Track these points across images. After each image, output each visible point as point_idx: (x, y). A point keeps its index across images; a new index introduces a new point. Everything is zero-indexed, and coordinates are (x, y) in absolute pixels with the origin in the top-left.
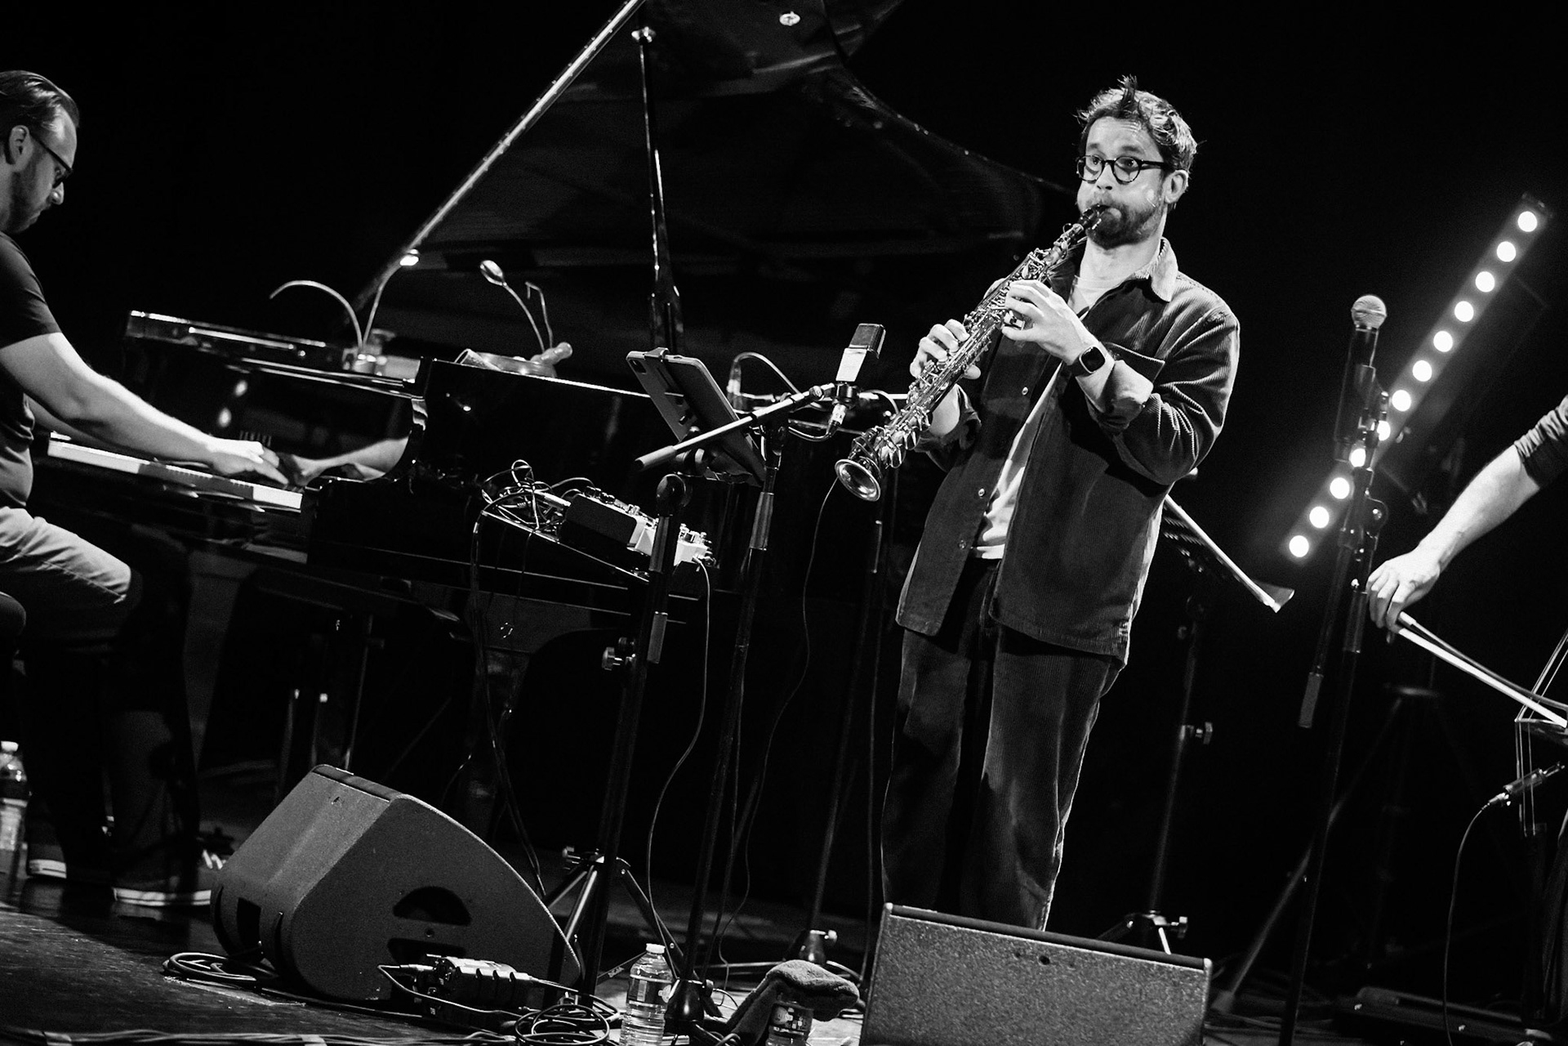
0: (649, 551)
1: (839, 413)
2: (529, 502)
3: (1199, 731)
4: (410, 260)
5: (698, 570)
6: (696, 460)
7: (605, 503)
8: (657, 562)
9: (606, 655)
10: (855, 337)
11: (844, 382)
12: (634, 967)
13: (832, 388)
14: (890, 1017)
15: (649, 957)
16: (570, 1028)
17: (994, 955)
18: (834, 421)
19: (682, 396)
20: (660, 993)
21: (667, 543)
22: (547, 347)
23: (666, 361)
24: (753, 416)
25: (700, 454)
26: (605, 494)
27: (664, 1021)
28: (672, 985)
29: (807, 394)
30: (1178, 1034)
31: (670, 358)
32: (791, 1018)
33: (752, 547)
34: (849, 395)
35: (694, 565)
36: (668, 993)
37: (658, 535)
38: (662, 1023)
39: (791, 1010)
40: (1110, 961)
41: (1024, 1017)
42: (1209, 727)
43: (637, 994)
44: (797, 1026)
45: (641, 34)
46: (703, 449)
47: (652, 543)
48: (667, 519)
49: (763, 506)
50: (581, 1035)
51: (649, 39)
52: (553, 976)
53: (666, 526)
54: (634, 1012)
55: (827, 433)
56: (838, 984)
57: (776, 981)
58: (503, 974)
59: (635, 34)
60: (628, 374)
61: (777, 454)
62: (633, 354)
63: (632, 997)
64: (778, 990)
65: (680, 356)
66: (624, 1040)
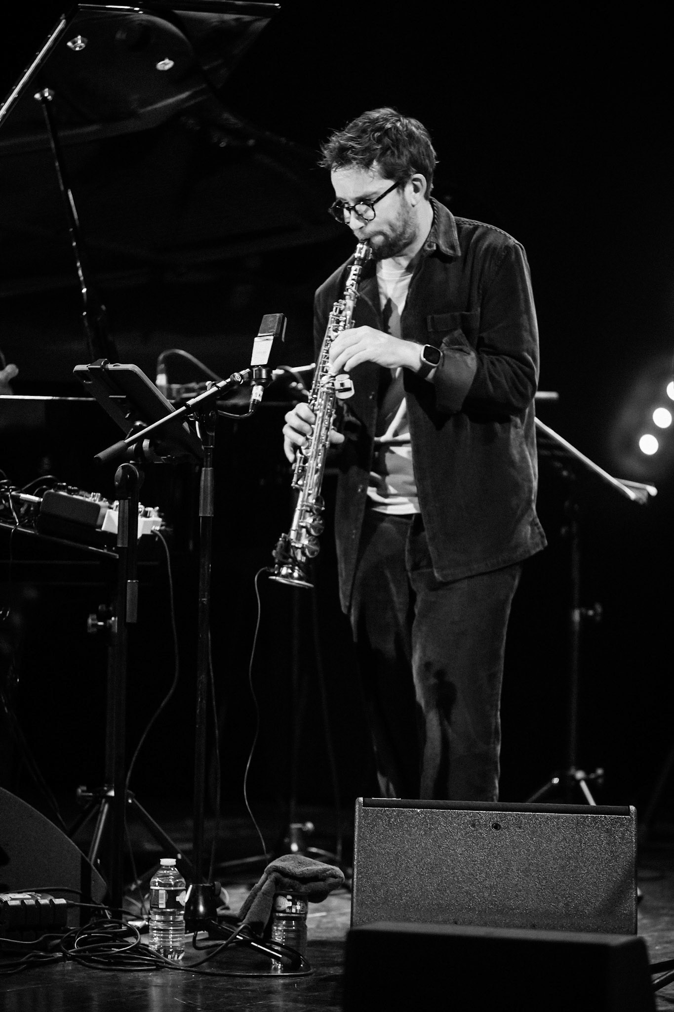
0: (115, 531)
1: (257, 393)
2: (7, 504)
3: (591, 613)
5: (157, 539)
6: (144, 449)
7: (71, 494)
8: (122, 539)
9: (90, 621)
10: (262, 326)
11: (258, 366)
12: (152, 880)
13: (249, 373)
14: (375, 892)
15: (164, 870)
16: (107, 939)
17: (454, 828)
18: (254, 400)
19: (125, 397)
20: (178, 899)
21: (129, 520)
23: (108, 370)
24: (187, 406)
25: (146, 443)
26: (70, 487)
27: (184, 921)
28: (186, 890)
29: (229, 380)
30: (617, 872)
31: (110, 367)
32: (290, 904)
33: (201, 515)
34: (264, 376)
35: (154, 534)
36: (184, 898)
37: (121, 515)
38: (183, 923)
39: (289, 897)
40: (552, 819)
41: (486, 876)
42: (599, 609)
43: (158, 903)
44: (296, 910)
45: (42, 95)
46: (148, 439)
47: (117, 525)
48: (127, 501)
49: (206, 480)
50: (118, 943)
51: (50, 98)
52: (86, 895)
53: (127, 507)
54: (157, 917)
55: (250, 411)
56: (325, 870)
57: (274, 875)
58: (43, 902)
59: (37, 96)
60: (76, 384)
61: (210, 434)
62: (78, 368)
63: (155, 905)
64: (277, 882)
65: (118, 364)
66: (153, 942)
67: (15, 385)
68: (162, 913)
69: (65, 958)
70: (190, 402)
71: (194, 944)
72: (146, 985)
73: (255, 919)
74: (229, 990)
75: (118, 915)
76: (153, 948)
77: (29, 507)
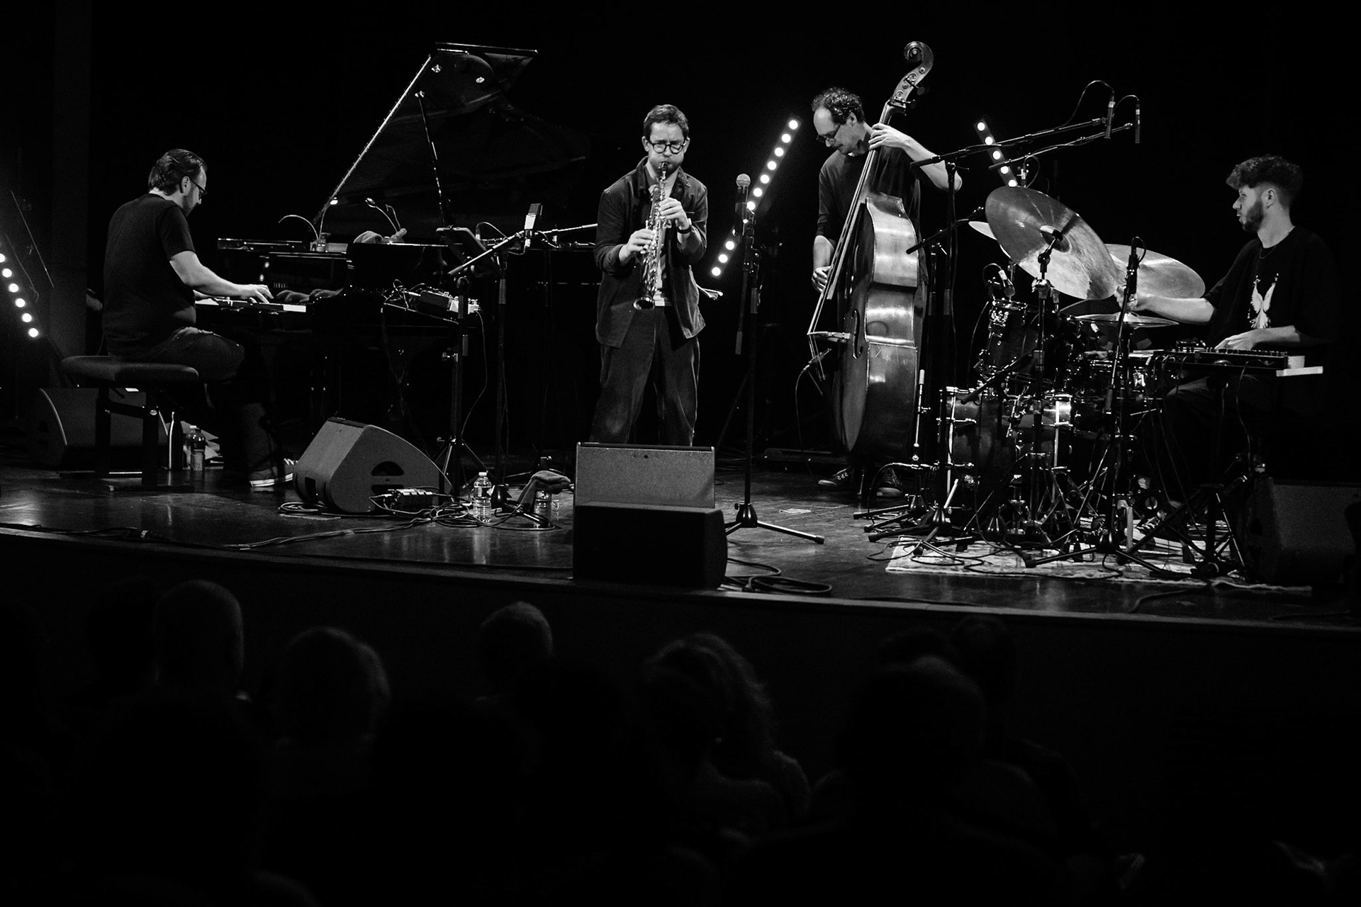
0: (457, 311)
1: (528, 243)
2: (403, 297)
4: (334, 202)
5: (477, 316)
6: (471, 270)
7: (434, 293)
8: (460, 315)
9: (443, 356)
10: (530, 210)
11: (528, 230)
13: (524, 233)
14: (586, 489)
16: (452, 512)
17: (625, 457)
18: (526, 246)
19: (462, 244)
20: (488, 492)
21: (464, 306)
22: (398, 231)
23: (454, 231)
24: (492, 250)
25: (472, 267)
26: (434, 289)
28: (492, 488)
29: (514, 236)
31: (455, 229)
32: (543, 495)
33: (499, 303)
34: (531, 234)
35: (475, 313)
36: (490, 492)
37: (459, 303)
39: (543, 492)
41: (641, 481)
44: (546, 498)
45: (419, 95)
46: (473, 265)
47: (457, 307)
48: (462, 296)
49: (502, 286)
50: (458, 513)
51: (422, 96)
52: (442, 491)
53: (462, 299)
54: (477, 501)
55: (525, 251)
56: (561, 478)
57: (535, 481)
58: (421, 493)
59: (416, 95)
60: (437, 238)
61: (504, 263)
62: (439, 229)
63: (476, 495)
64: (537, 483)
65: (459, 228)
66: (475, 513)
67: (405, 238)
68: (480, 499)
69: (431, 521)
70: (494, 247)
71: (495, 514)
72: (472, 534)
73: (526, 502)
74: (514, 536)
75: (457, 500)
76: (475, 516)
77: (412, 300)
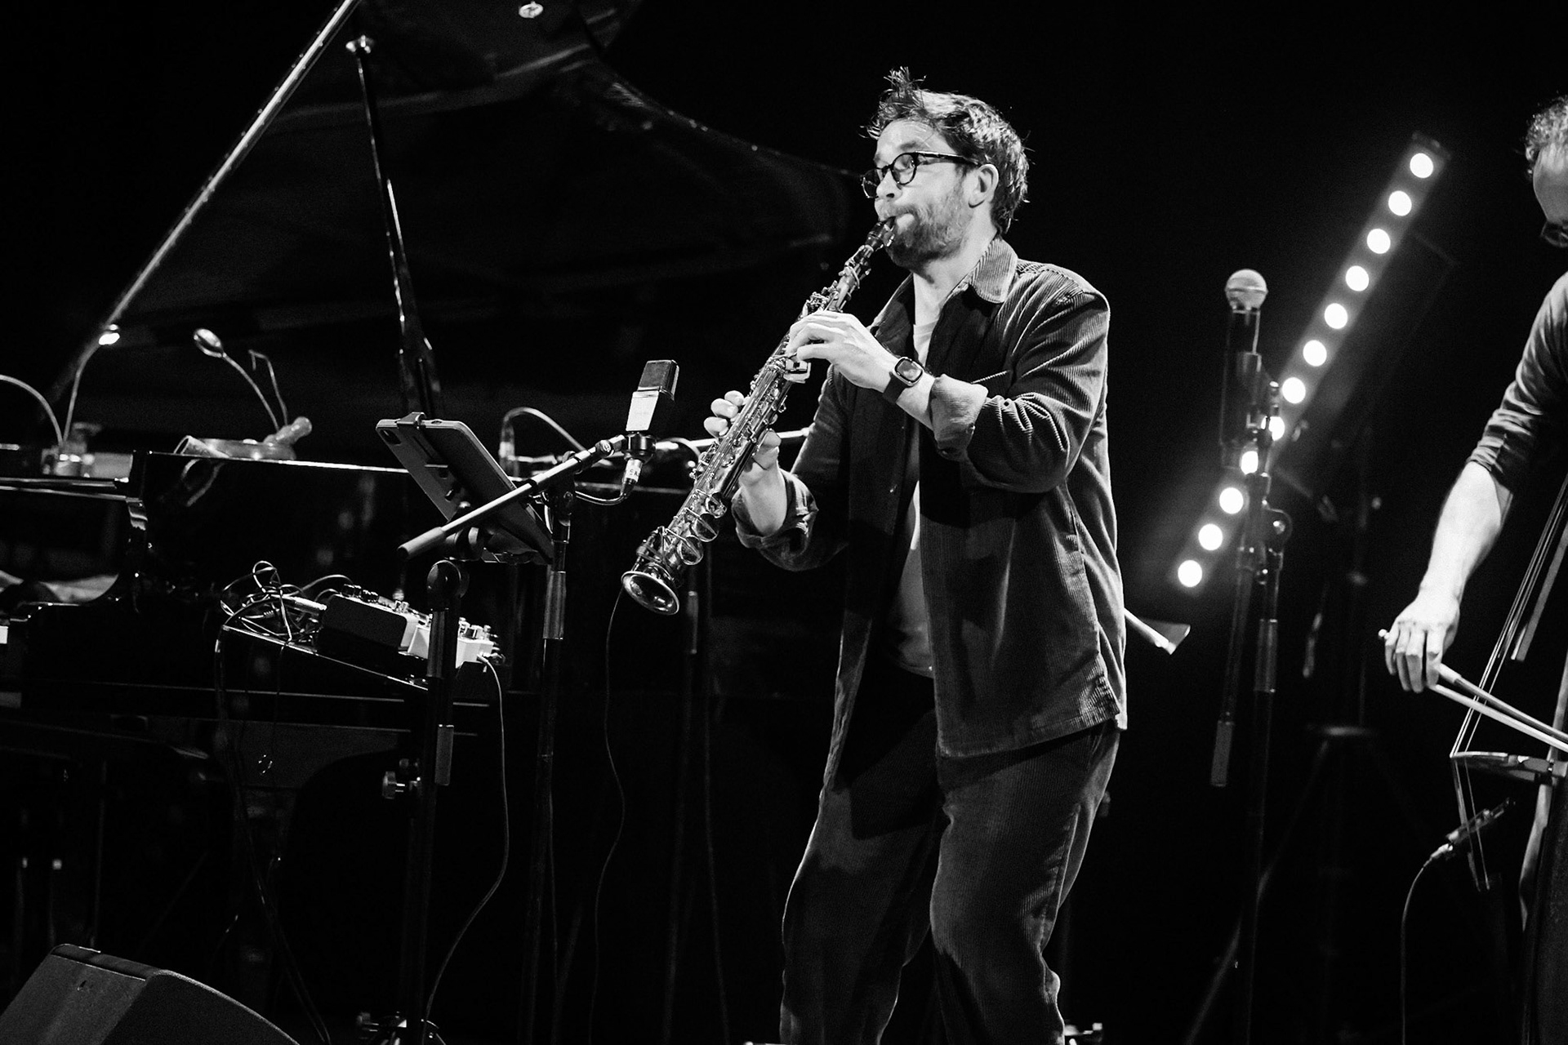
0: (425, 654)
1: (633, 470)
2: (278, 610)
4: (109, 338)
5: (485, 671)
6: (470, 541)
7: (367, 602)
8: (435, 666)
9: (386, 781)
10: (644, 378)
11: (635, 432)
13: (622, 441)
18: (628, 479)
19: (446, 466)
21: (445, 642)
22: (281, 425)
23: (423, 428)
24: (533, 483)
25: (473, 533)
26: (367, 592)
29: (593, 450)
31: (428, 423)
33: (545, 637)
34: (643, 446)
35: (480, 665)
37: (434, 633)
45: (357, 45)
46: (476, 527)
47: (428, 645)
48: (443, 613)
49: (554, 589)
51: (367, 49)
53: (442, 623)
55: (621, 494)
59: (350, 46)
60: (380, 447)
61: (564, 525)
62: (383, 423)
65: (439, 420)
67: (300, 447)
70: (539, 479)
